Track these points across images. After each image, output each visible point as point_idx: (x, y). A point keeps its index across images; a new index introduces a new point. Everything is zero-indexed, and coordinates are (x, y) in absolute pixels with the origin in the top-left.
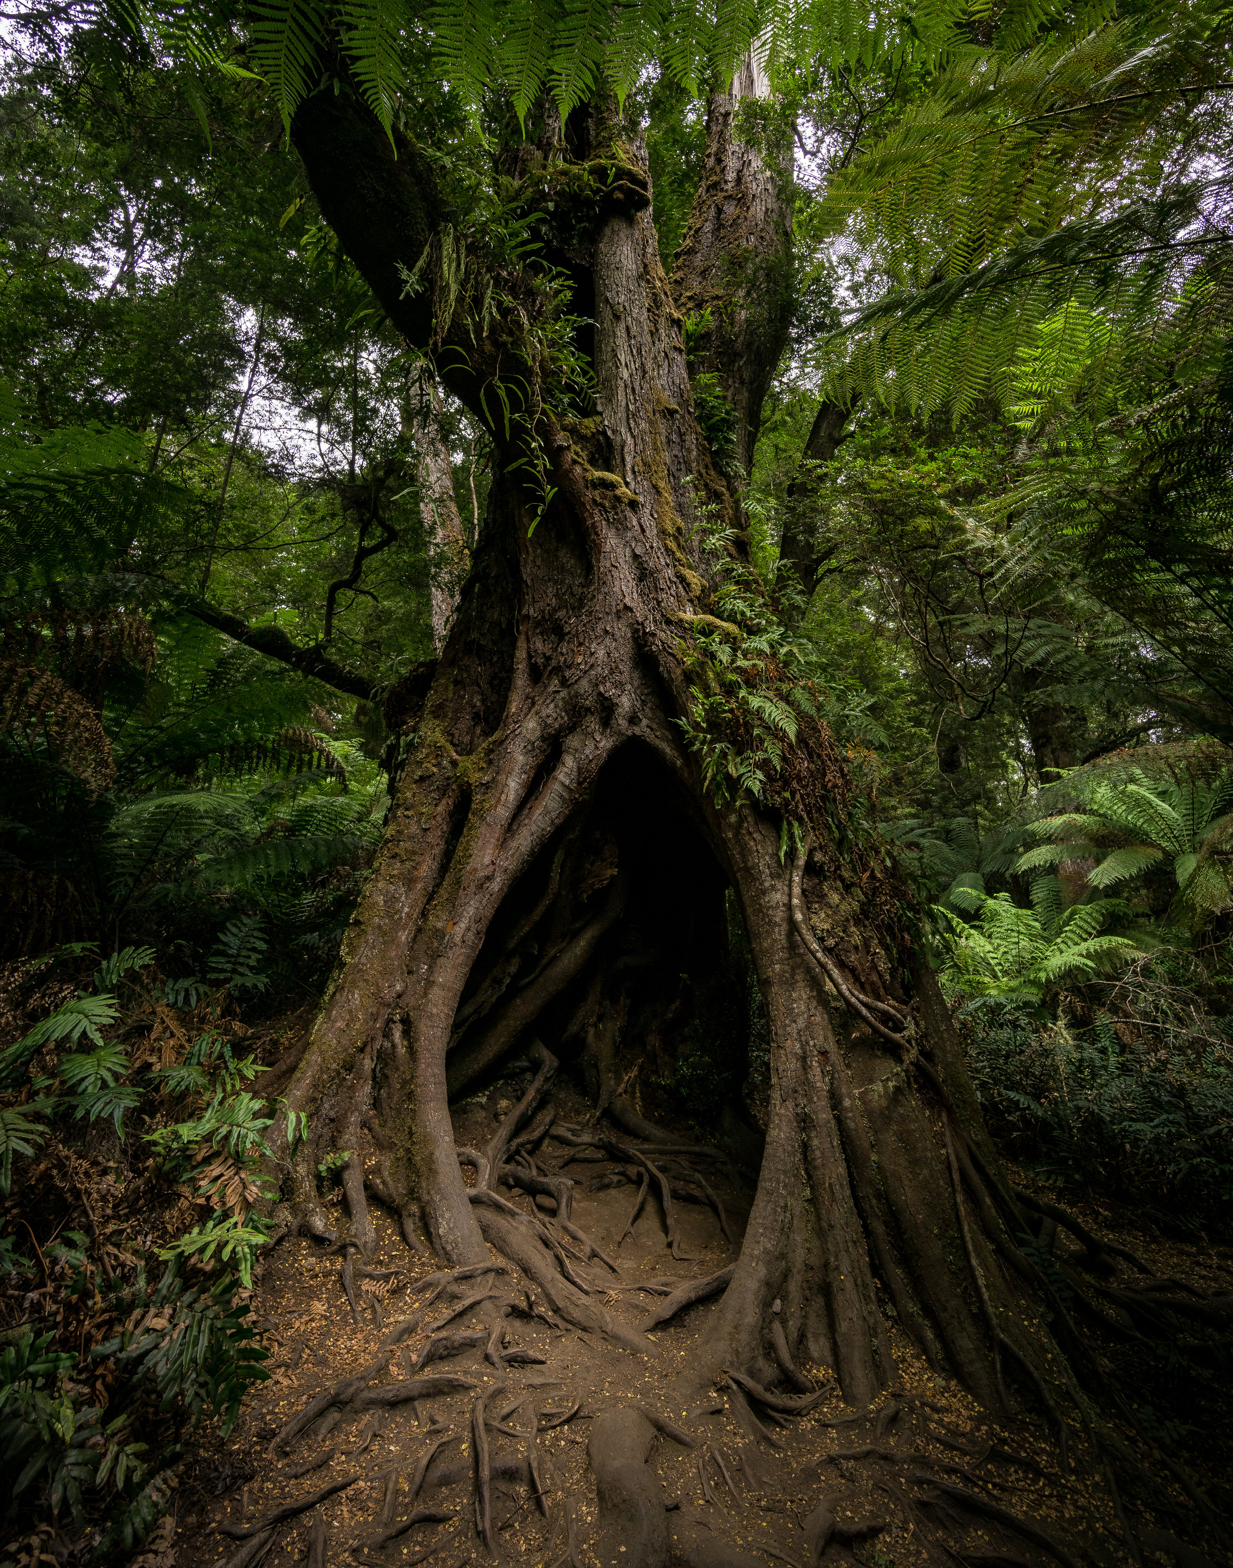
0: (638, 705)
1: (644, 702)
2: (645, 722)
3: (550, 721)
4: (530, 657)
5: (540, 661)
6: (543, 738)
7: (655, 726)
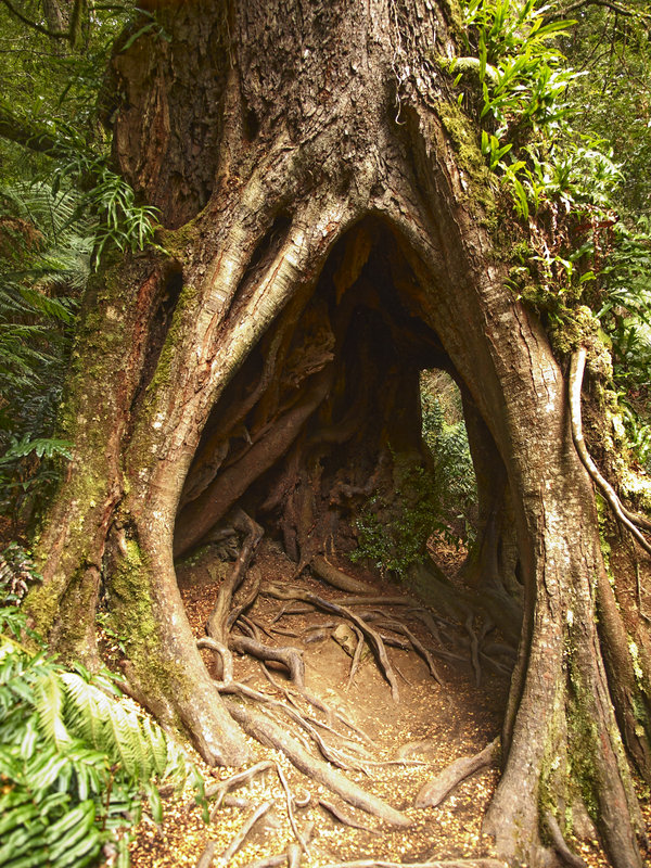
0: (382, 171)
1: (388, 170)
2: (388, 193)
3: (275, 187)
4: (244, 101)
5: (259, 107)
6: (266, 208)
7: (399, 198)
